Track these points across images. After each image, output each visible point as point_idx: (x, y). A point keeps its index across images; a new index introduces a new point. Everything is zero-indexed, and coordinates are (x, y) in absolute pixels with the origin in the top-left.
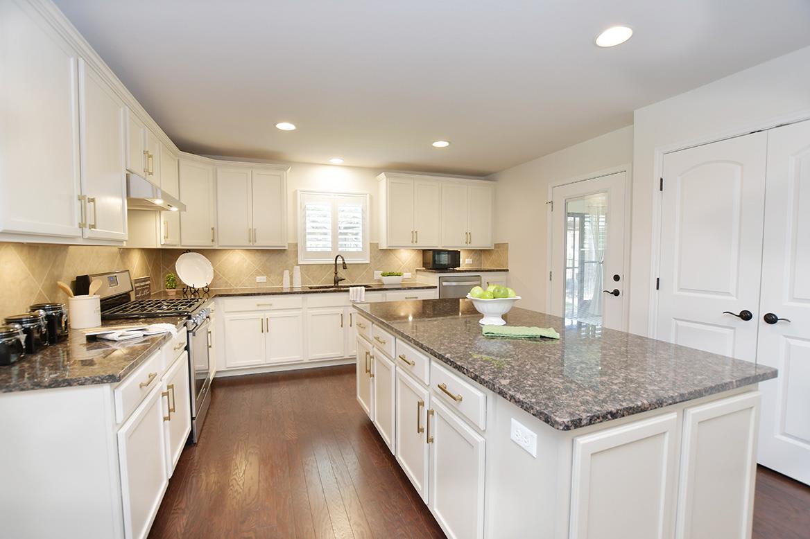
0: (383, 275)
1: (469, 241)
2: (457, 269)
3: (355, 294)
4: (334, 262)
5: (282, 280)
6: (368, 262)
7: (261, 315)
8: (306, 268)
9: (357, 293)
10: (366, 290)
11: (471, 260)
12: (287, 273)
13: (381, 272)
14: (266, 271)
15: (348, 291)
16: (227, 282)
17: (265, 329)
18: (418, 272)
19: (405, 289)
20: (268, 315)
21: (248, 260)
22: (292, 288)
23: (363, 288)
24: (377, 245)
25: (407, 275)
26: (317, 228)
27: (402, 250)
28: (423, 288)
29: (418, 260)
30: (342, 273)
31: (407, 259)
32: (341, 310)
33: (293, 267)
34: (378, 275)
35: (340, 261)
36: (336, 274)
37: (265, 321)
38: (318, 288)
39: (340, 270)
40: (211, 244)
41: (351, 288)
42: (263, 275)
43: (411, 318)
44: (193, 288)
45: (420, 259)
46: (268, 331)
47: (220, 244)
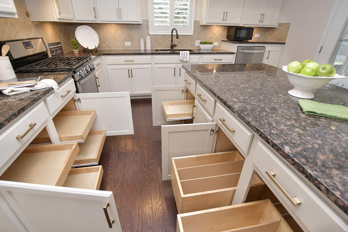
0: (201, 43)
1: (262, 20)
2: (249, 41)
3: (183, 55)
4: (171, 34)
5: (140, 45)
6: (192, 34)
7: (128, 67)
8: (154, 37)
9: (185, 55)
10: (190, 54)
11: (259, 35)
12: (142, 41)
13: (200, 41)
14: (130, 39)
15: (179, 54)
16: (108, 45)
17: (131, 76)
18: (223, 42)
19: (214, 53)
20: (132, 67)
21: (119, 31)
22: (145, 50)
23: (188, 52)
24: (198, 22)
25: (216, 44)
26: (162, 13)
27: (215, 26)
28: (226, 53)
29: (224, 34)
30: (175, 41)
31: (217, 32)
32: (174, 66)
33: (146, 36)
34: (197, 43)
35: (174, 33)
36: (172, 41)
37: (130, 71)
38: (161, 50)
39: (175, 39)
40: (95, 19)
41: (181, 52)
42: (129, 41)
43: (215, 71)
44: (88, 49)
45: (225, 33)
46: (132, 77)
47: (100, 20)
